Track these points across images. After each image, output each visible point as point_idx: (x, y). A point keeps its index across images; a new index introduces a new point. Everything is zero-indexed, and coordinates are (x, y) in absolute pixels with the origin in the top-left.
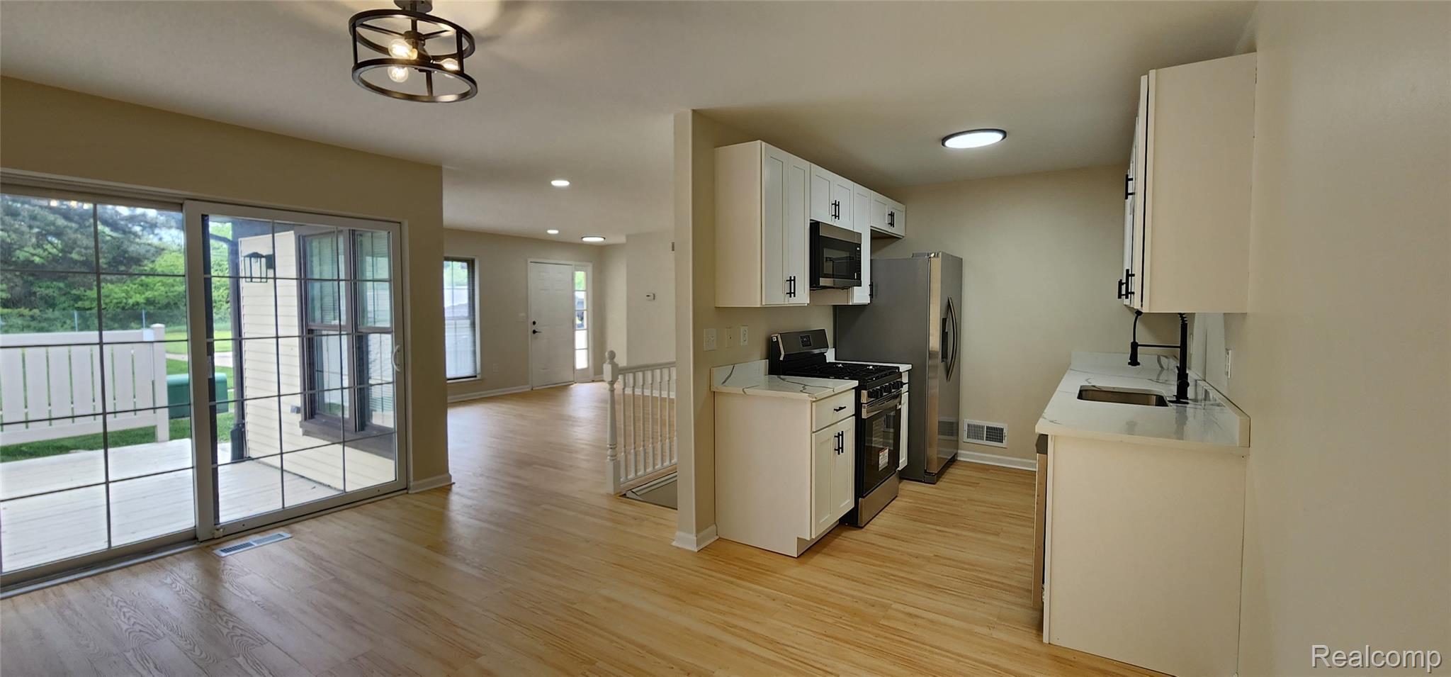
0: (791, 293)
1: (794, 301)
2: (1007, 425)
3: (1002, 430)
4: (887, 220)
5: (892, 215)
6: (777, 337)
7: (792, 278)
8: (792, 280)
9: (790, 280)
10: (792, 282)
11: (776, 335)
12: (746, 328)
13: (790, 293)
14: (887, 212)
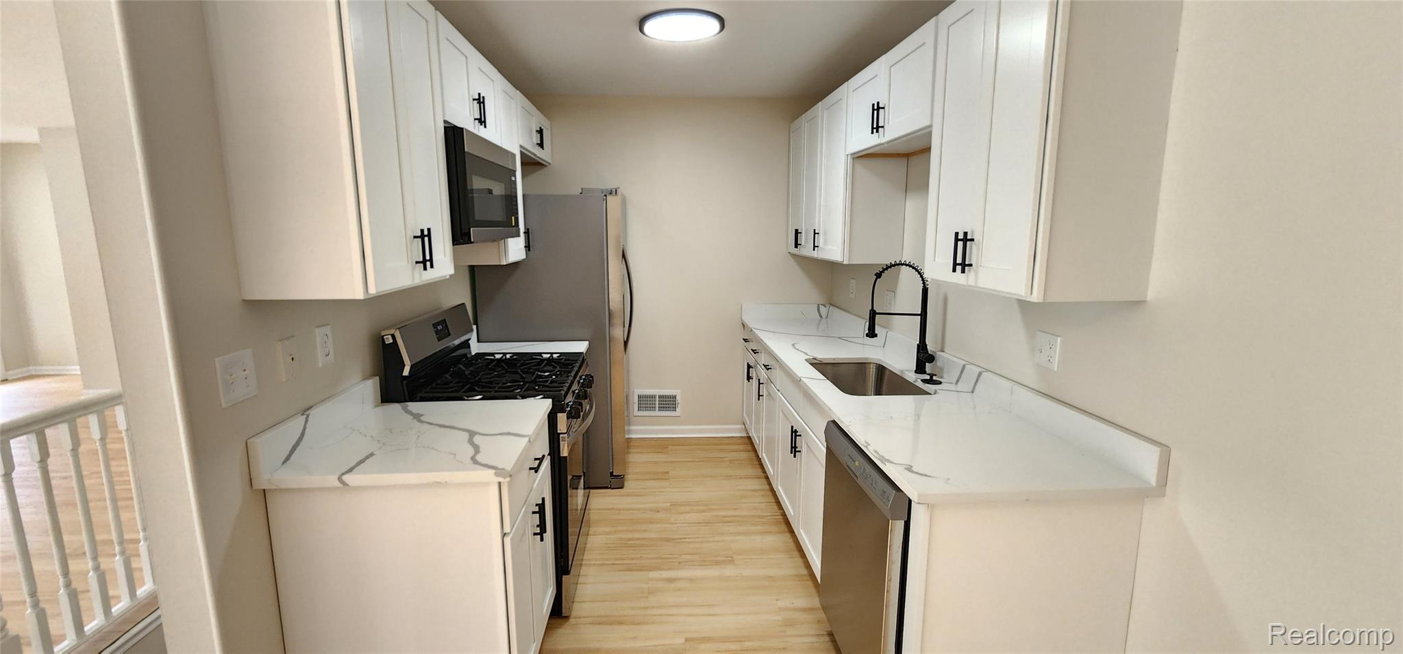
0: (426, 262)
1: (431, 275)
2: (680, 391)
3: (675, 397)
4: (536, 139)
5: (540, 132)
6: (393, 336)
7: (426, 233)
8: (425, 236)
9: (422, 236)
10: (426, 239)
11: (392, 332)
12: (327, 330)
13: (424, 262)
14: (535, 128)
